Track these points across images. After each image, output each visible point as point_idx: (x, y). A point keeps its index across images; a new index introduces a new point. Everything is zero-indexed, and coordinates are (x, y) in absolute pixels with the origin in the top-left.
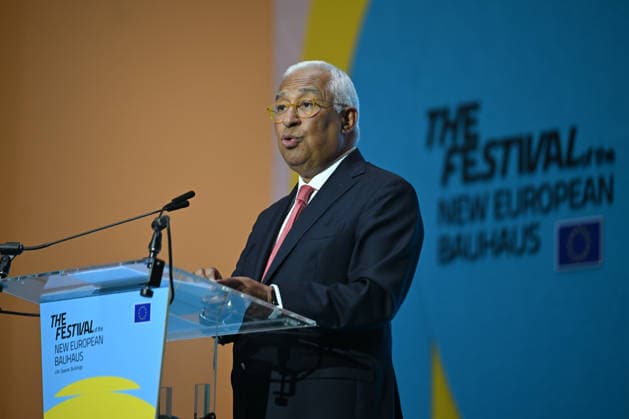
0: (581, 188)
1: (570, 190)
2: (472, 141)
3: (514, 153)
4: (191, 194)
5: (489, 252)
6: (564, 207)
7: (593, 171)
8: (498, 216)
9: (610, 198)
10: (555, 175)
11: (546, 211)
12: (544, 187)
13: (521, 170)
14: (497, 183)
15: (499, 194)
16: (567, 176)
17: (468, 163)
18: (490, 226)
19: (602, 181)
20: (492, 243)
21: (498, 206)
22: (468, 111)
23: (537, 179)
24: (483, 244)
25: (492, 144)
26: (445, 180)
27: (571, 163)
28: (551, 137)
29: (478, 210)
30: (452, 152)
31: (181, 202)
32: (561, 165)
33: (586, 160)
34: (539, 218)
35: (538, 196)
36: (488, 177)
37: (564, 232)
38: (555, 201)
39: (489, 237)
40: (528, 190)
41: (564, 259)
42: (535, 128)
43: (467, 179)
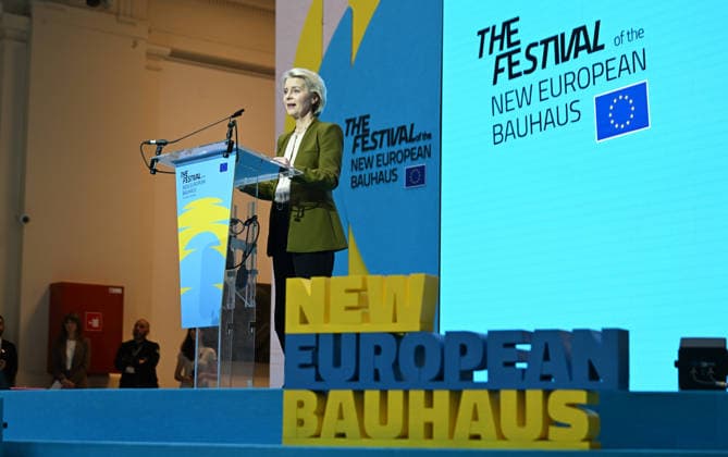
0: (416, 151)
1: (411, 152)
2: (366, 132)
3: (386, 136)
4: (243, 110)
5: (374, 182)
6: (409, 160)
7: (422, 143)
8: (379, 166)
9: (429, 155)
10: (404, 146)
11: (400, 162)
12: (399, 151)
13: (388, 145)
14: (378, 151)
15: (378, 156)
16: (410, 146)
17: (364, 142)
18: (375, 170)
19: (425, 147)
20: (376, 178)
21: (378, 160)
22: (364, 118)
23: (396, 148)
24: (372, 178)
25: (375, 133)
26: (354, 151)
27: (412, 140)
28: (403, 128)
29: (369, 163)
30: (357, 138)
31: (239, 114)
32: (407, 141)
33: (418, 138)
34: (397, 165)
35: (396, 156)
36: (373, 148)
37: (408, 171)
38: (405, 157)
39: (374, 175)
40: (391, 153)
41: (409, 184)
42: (395, 126)
43: (364, 149)
